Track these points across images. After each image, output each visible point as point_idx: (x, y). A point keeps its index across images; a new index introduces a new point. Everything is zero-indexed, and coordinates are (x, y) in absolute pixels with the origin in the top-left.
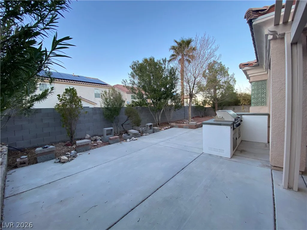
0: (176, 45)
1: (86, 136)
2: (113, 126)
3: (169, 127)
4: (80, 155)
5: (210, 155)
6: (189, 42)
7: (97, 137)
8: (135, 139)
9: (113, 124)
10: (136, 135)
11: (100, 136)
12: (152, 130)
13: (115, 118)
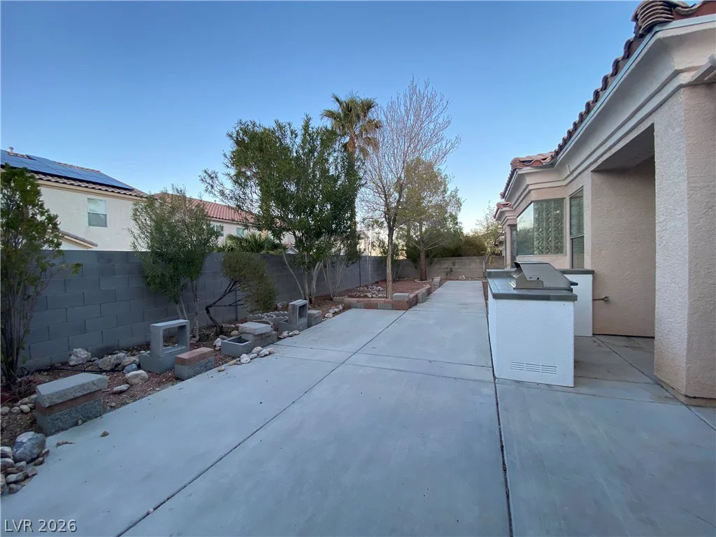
0: (335, 107)
1: (73, 357)
2: (179, 312)
3: (341, 307)
4: (58, 445)
5: (518, 382)
6: (368, 106)
7: (121, 355)
8: (265, 351)
9: (178, 307)
10: (264, 340)
11: (130, 350)
12: (304, 320)
13: (185, 286)
